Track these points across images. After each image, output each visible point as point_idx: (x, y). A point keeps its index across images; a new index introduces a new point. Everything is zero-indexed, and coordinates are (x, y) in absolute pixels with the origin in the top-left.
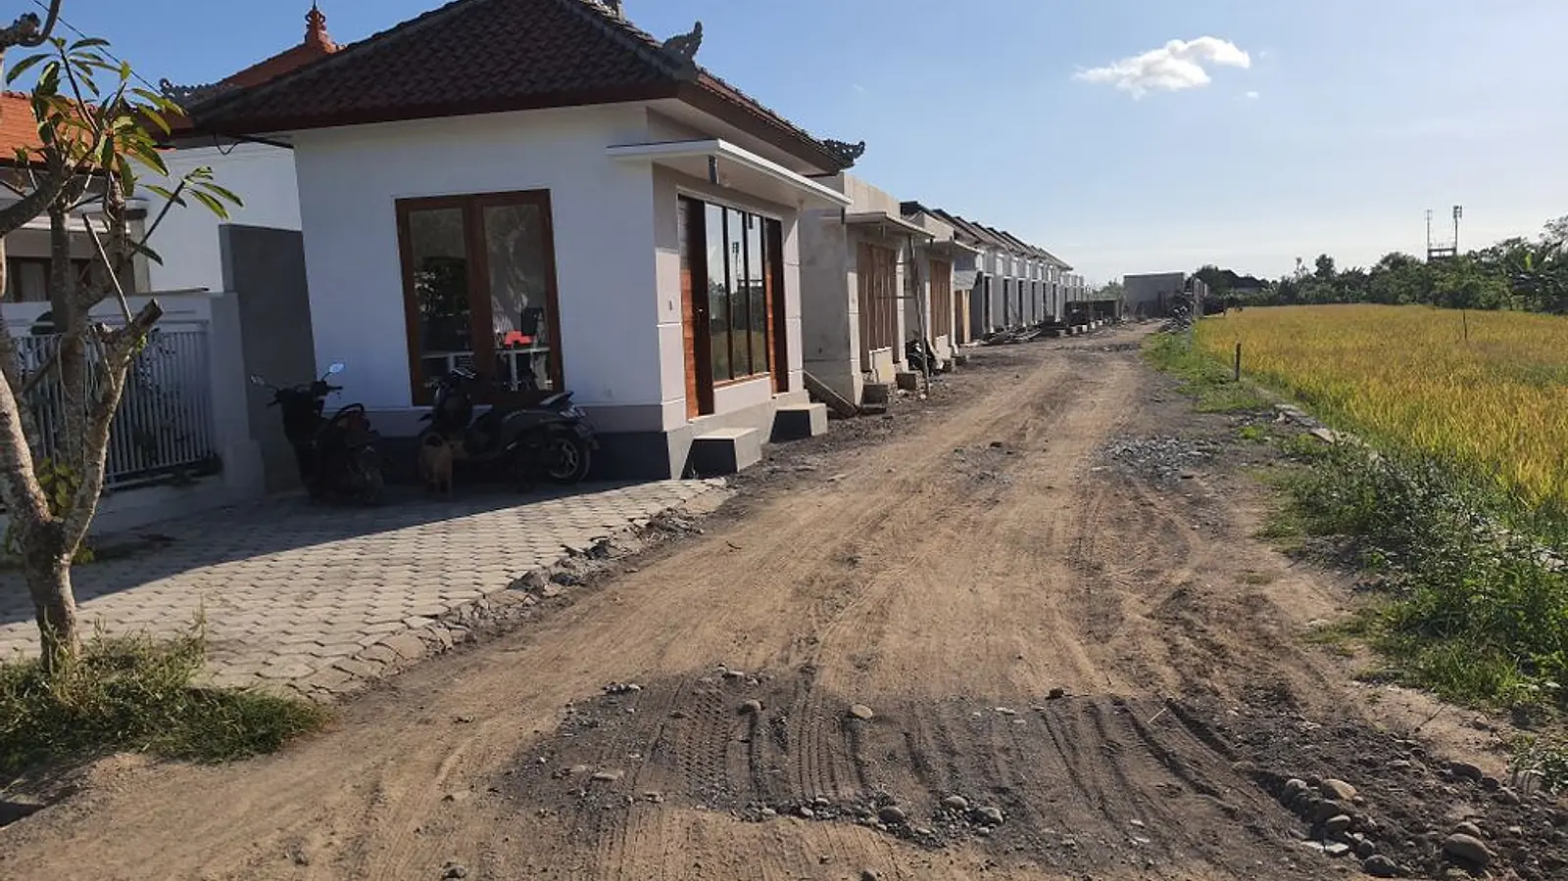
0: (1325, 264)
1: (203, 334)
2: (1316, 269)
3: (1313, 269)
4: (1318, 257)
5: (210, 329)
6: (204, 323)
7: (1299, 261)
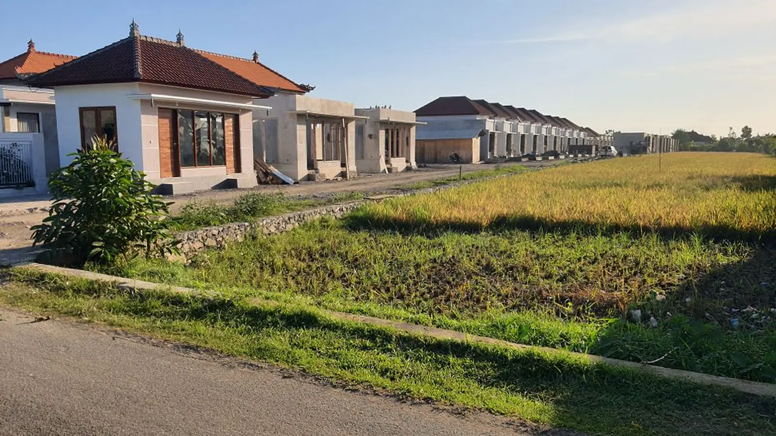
0: (747, 131)
1: (30, 145)
2: (742, 133)
3: (739, 134)
4: (743, 127)
5: (33, 144)
6: (31, 142)
7: (731, 128)
